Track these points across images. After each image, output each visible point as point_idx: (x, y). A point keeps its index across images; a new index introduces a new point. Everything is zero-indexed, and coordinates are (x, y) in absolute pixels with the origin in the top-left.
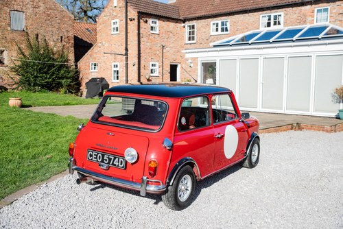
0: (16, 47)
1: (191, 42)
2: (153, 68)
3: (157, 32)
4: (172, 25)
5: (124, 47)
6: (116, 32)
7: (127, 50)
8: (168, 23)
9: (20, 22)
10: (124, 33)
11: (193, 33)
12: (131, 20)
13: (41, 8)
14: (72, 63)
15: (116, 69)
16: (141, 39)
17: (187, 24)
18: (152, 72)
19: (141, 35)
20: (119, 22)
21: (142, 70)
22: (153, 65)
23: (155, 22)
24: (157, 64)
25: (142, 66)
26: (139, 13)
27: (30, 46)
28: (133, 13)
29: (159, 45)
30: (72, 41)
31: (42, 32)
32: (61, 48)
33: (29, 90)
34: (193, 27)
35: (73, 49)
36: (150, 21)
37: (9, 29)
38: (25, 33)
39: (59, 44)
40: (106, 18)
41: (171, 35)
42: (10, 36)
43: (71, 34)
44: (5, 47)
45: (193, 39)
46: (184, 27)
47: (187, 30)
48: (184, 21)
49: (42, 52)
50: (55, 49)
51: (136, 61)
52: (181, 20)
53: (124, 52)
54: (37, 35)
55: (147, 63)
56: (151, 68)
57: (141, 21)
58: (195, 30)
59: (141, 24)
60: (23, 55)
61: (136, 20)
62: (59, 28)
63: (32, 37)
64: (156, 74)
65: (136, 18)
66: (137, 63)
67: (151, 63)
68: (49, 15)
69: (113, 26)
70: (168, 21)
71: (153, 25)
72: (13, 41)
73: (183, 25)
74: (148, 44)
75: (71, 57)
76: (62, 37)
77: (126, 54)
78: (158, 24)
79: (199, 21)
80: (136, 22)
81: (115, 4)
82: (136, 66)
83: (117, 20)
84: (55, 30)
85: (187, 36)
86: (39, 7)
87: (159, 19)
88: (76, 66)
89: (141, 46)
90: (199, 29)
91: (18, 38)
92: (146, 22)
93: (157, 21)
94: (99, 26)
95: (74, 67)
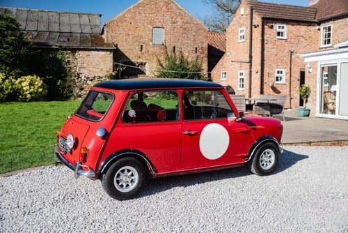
0: (155, 59)
1: (327, 45)
2: (279, 75)
3: (285, 37)
4: (303, 28)
5: (248, 54)
6: (243, 40)
7: (251, 57)
8: (298, 26)
9: (161, 37)
10: (248, 41)
11: (329, 35)
12: (256, 27)
13: (179, 23)
14: (205, 72)
15: (242, 77)
16: (266, 46)
17: (323, 26)
18: (277, 80)
19: (265, 42)
20: (245, 30)
21: (266, 78)
22: (278, 72)
23: (283, 27)
24: (284, 70)
25: (265, 73)
26: (263, 18)
27: (168, 58)
28: (257, 20)
29: (286, 51)
30: (206, 52)
31: (178, 45)
32: (195, 59)
33: (164, 97)
34: (329, 29)
35: (206, 59)
36: (276, 26)
37: (151, 43)
38: (164, 46)
39: (194, 55)
40: (234, 27)
41: (302, 39)
42: (151, 50)
43: (205, 45)
44: (147, 59)
45: (329, 42)
46: (319, 30)
47: (323, 33)
48: (319, 24)
49: (177, 62)
50: (189, 60)
51: (259, 68)
52: (315, 22)
53: (248, 60)
54: (174, 48)
55: (272, 70)
56: (277, 75)
57: (266, 26)
58: (331, 32)
59: (265, 30)
60: (162, 66)
61: (260, 27)
62: (194, 40)
63: (170, 49)
64: (283, 81)
65: (260, 24)
66: (260, 71)
67: (277, 70)
68: (185, 29)
69: (240, 34)
70: (299, 24)
71: (281, 30)
72: (154, 54)
73: (317, 27)
74: (274, 50)
75: (205, 66)
76: (196, 48)
77: (251, 62)
78: (286, 29)
79: (336, 21)
80: (260, 29)
81: (242, 13)
82: (259, 73)
83: (244, 28)
84: (190, 42)
85: (322, 39)
86: (177, 22)
87: (287, 24)
88: (209, 75)
89: (265, 52)
90: (335, 31)
91: (158, 51)
92: (272, 27)
93: (285, 26)
94: (228, 36)
95: (207, 76)
